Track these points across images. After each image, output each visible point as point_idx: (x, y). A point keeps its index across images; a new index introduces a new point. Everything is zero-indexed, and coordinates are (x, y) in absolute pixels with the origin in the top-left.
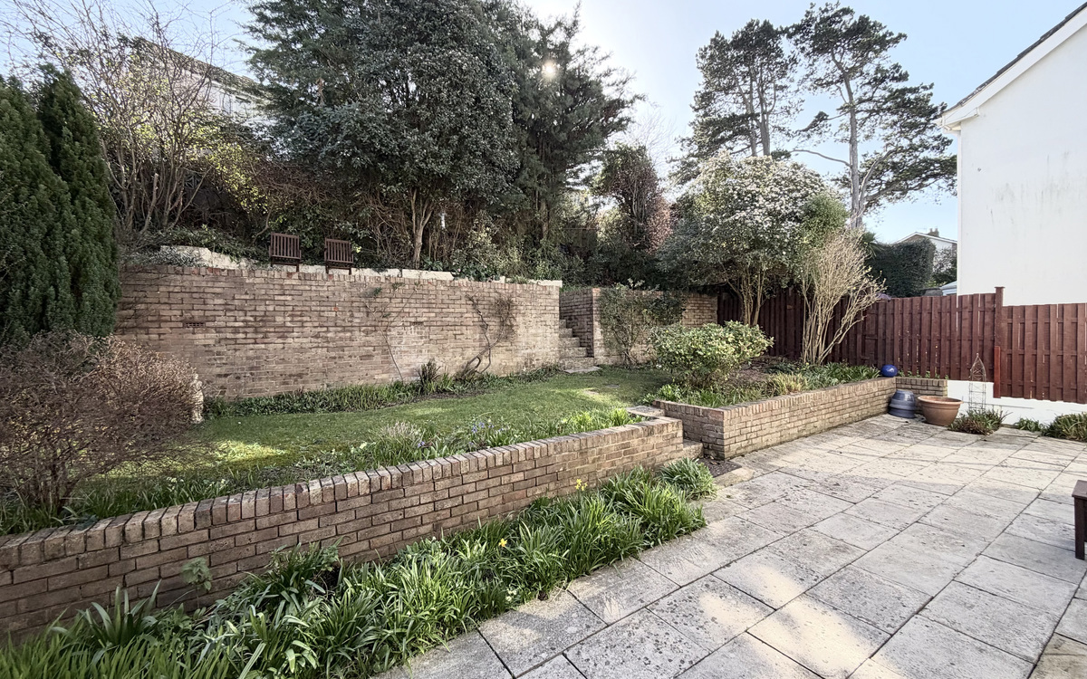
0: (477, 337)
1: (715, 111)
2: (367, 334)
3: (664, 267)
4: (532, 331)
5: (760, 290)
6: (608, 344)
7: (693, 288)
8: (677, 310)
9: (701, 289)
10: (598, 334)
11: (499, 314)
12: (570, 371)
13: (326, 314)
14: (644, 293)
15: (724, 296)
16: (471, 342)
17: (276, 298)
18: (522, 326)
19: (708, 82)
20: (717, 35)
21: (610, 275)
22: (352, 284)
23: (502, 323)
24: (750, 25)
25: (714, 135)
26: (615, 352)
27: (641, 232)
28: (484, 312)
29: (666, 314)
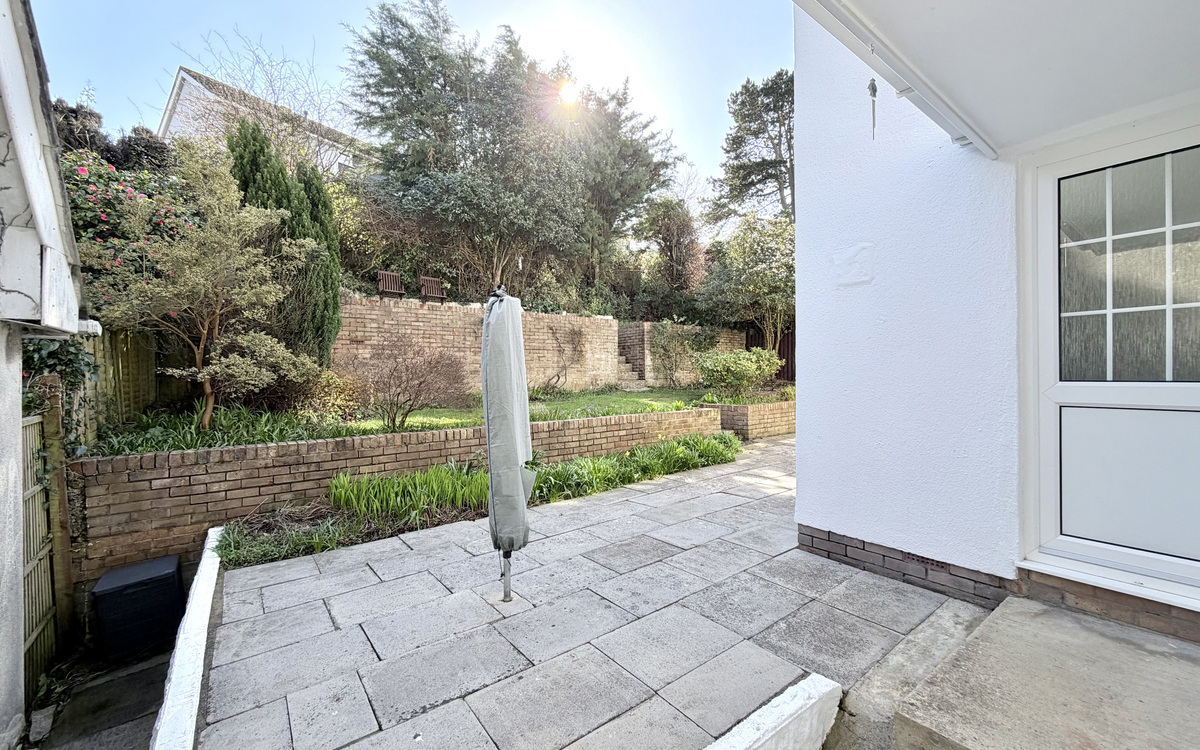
0: (556, 359)
1: (746, 154)
2: (475, 353)
3: (702, 306)
4: (597, 356)
5: (779, 326)
6: (656, 369)
7: (726, 324)
8: (712, 342)
9: (732, 325)
10: (648, 361)
11: (572, 342)
12: (628, 390)
13: (446, 337)
14: (685, 327)
15: (752, 332)
16: (550, 364)
17: (413, 324)
18: (589, 352)
19: (740, 127)
20: (748, 82)
21: (655, 313)
22: (465, 314)
23: (575, 349)
24: (780, 75)
25: (744, 178)
26: (662, 376)
27: (680, 275)
28: (561, 340)
29: (704, 344)
